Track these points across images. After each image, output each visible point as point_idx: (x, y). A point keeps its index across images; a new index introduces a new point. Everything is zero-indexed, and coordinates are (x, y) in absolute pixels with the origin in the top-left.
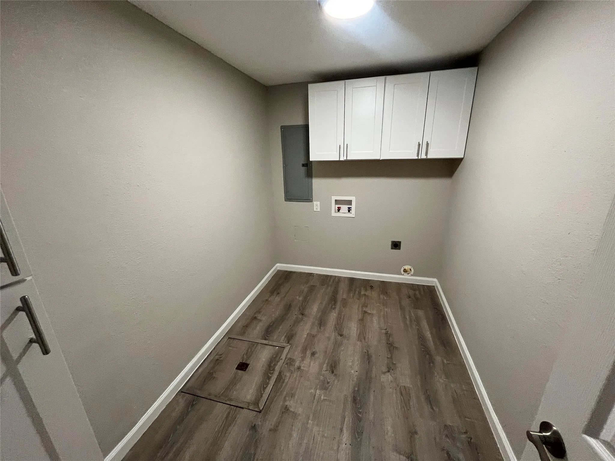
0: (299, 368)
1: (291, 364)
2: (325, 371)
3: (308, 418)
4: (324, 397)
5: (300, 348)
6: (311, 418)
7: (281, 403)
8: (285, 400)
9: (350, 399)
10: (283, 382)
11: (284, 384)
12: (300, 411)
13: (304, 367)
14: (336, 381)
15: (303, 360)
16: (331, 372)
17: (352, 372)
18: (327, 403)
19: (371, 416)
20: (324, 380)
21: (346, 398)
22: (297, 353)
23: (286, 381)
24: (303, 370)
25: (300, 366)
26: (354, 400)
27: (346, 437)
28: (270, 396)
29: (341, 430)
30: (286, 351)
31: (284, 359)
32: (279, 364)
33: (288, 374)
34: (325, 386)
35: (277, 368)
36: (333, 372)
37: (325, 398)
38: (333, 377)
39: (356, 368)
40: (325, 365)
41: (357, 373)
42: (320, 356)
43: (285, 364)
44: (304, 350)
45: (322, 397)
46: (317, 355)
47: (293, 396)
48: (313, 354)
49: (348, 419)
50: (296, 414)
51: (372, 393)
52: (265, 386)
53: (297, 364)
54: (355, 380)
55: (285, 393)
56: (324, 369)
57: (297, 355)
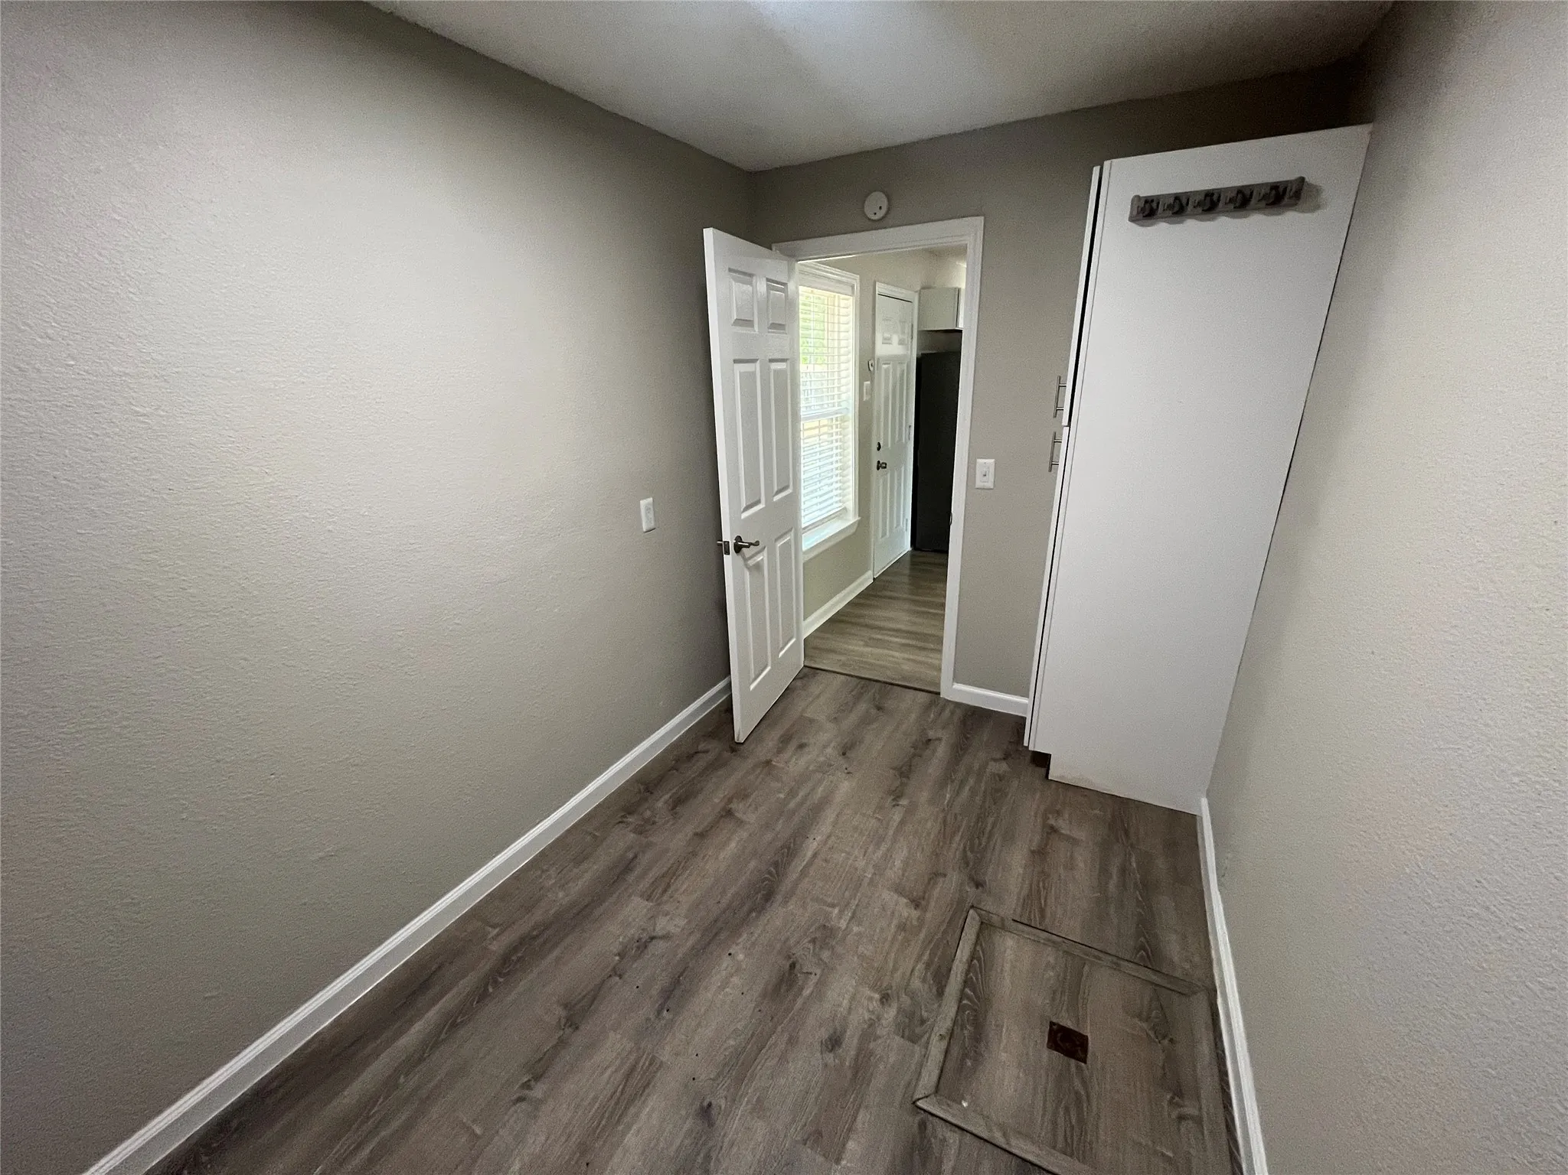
0: (885, 999)
1: (911, 1016)
2: (811, 973)
3: (872, 880)
4: (831, 913)
5: (879, 1081)
6: (866, 881)
7: (929, 915)
8: (921, 920)
9: (779, 898)
10: (928, 965)
11: (926, 957)
12: (888, 896)
13: (871, 999)
14: (792, 942)
15: (872, 1024)
16: (798, 966)
17: (741, 957)
18: (829, 900)
19: (753, 864)
20: (821, 948)
21: (785, 902)
22: (892, 1060)
23: (920, 966)
24: (873, 988)
25: (882, 1003)
26: (769, 897)
27: (811, 846)
28: (957, 936)
29: (815, 855)
30: (929, 1077)
31: (935, 1039)
32: (949, 1023)
33: (916, 983)
34: (825, 936)
35: (950, 1008)
36: (793, 966)
37: (830, 909)
38: (798, 952)
39: (726, 962)
40: (806, 992)
41: (731, 951)
42: (814, 1032)
43: (928, 1019)
44: (861, 1069)
45: (836, 911)
46: (824, 1034)
47: (902, 927)
48: (834, 1043)
49: (798, 865)
50: (896, 891)
51: (725, 901)
52: (975, 961)
53: (890, 1014)
54: (746, 935)
55: (922, 936)
56: (813, 979)
57: (890, 1048)
